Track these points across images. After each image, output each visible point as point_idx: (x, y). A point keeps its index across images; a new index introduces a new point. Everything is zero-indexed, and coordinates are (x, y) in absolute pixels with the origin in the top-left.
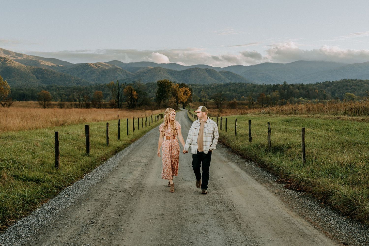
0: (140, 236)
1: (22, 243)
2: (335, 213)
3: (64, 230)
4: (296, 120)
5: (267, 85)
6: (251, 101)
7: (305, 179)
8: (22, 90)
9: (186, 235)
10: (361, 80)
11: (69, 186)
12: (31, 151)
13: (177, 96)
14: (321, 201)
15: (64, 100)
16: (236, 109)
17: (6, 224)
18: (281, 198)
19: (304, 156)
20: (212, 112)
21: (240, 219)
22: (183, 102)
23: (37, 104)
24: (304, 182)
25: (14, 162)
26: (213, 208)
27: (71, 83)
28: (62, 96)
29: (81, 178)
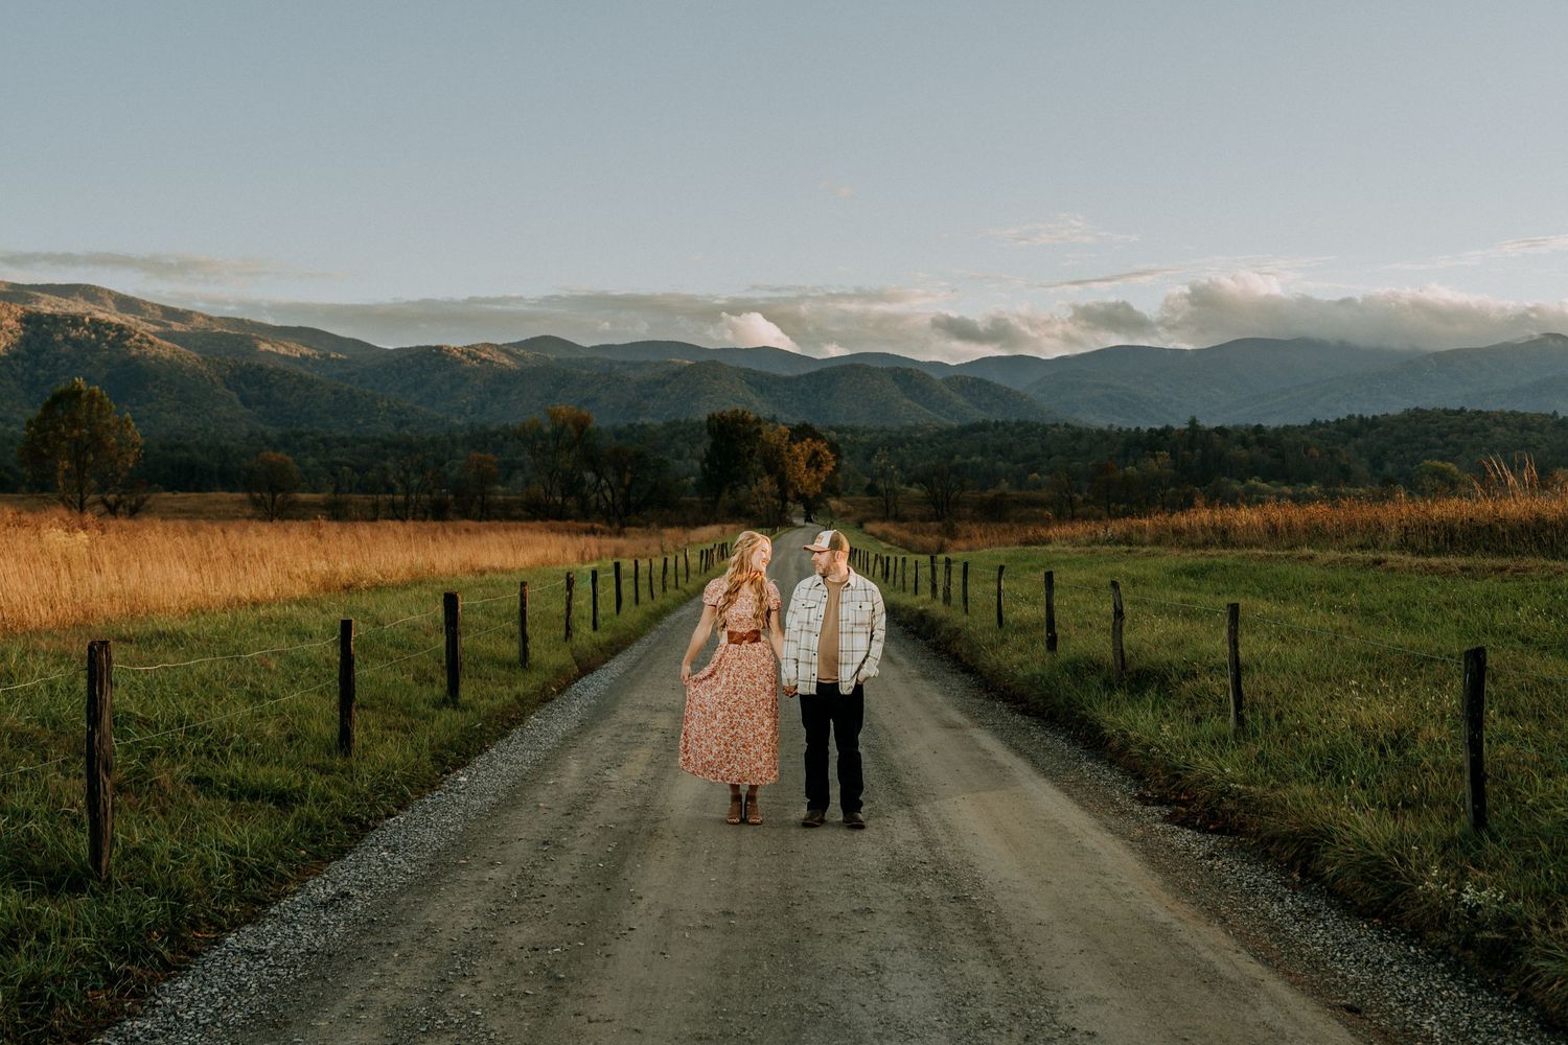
0: (652, 985)
1: (251, 1009)
2: (1333, 909)
3: (389, 965)
4: (1225, 568)
5: (1126, 432)
6: (1067, 492)
7: (1237, 789)
8: (186, 449)
9: (808, 981)
10: (1480, 412)
11: (392, 816)
12: (248, 688)
13: (783, 473)
14: (1291, 866)
15: (347, 490)
16: (1007, 521)
17: (185, 948)
18: (1151, 856)
19: (1239, 706)
20: (915, 532)
21: (998, 930)
22: (804, 494)
23: (241, 501)
24: (1233, 798)
25: (193, 731)
26: (907, 890)
27: (376, 422)
28: (340, 472)
29: (432, 787)
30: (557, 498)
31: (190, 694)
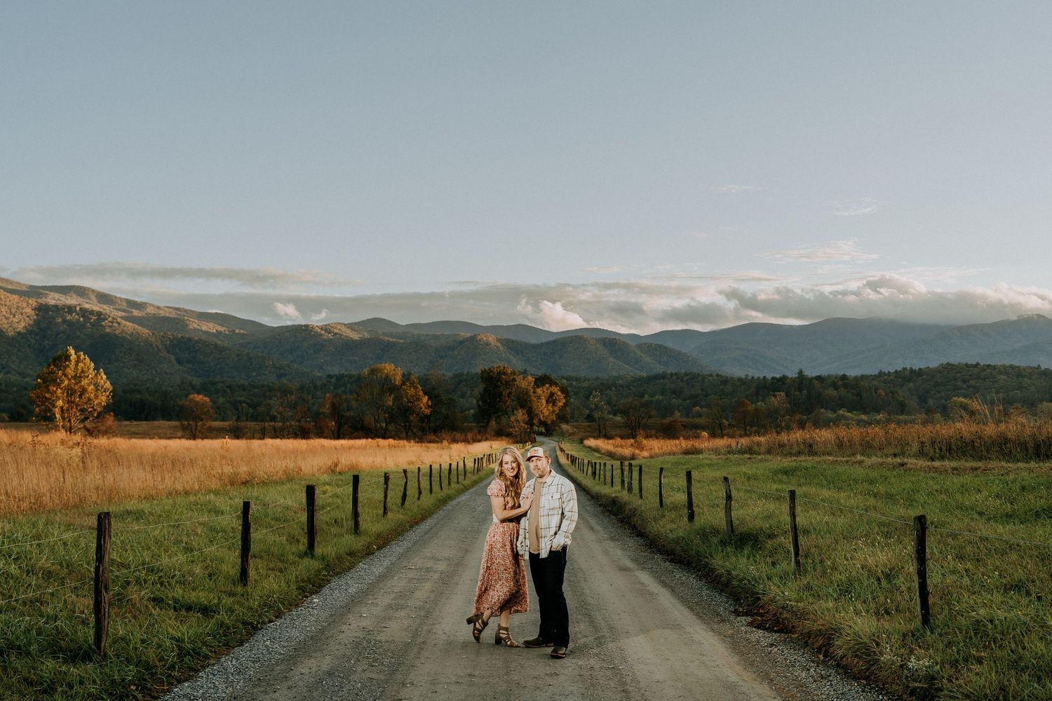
2: (839, 675)
4: (806, 469)
5: (757, 379)
6: (717, 419)
7: (791, 605)
8: (140, 392)
10: (989, 366)
11: (272, 622)
12: (184, 544)
13: (531, 408)
14: (819, 651)
15: (245, 419)
16: (677, 439)
17: (150, 695)
18: (735, 645)
19: (797, 554)
20: (617, 446)
21: (632, 685)
22: (545, 421)
23: (175, 427)
24: (788, 611)
25: (151, 570)
27: (264, 374)
28: (240, 408)
29: (297, 605)
30: (382, 424)
31: (149, 548)
